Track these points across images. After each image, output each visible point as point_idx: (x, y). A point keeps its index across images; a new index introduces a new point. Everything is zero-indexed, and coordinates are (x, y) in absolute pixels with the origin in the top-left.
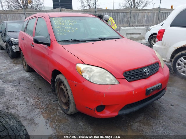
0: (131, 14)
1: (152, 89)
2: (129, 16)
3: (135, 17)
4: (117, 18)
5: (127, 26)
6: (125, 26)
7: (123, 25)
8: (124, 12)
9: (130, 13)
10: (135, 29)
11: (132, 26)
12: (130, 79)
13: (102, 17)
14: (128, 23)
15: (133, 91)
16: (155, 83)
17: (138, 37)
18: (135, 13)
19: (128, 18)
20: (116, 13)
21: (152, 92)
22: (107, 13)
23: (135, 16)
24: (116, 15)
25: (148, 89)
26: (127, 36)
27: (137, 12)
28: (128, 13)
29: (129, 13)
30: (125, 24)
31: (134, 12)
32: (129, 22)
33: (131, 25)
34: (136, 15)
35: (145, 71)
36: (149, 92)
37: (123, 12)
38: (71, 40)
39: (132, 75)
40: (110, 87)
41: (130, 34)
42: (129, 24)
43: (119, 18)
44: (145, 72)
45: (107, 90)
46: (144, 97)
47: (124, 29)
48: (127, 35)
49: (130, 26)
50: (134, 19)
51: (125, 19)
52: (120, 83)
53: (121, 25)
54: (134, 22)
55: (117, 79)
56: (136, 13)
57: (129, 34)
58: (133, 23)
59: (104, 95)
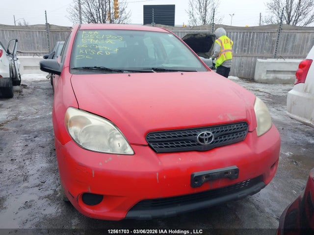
0: (280, 36)
1: (207, 176)
2: (275, 39)
3: (287, 40)
4: (251, 43)
5: (270, 58)
6: (266, 58)
7: (262, 55)
8: (266, 31)
9: (278, 33)
10: (286, 62)
11: (281, 57)
12: (162, 147)
13: (213, 37)
14: (272, 52)
15: (156, 172)
16: (221, 164)
17: (289, 78)
18: (287, 34)
19: (272, 43)
20: (250, 33)
21: (206, 182)
22: (234, 32)
23: (287, 38)
24: (250, 36)
25: (196, 174)
26: (268, 75)
27: (292, 31)
28: (275, 32)
29: (276, 34)
30: (265, 54)
31: (286, 31)
32: (275, 50)
33: (278, 55)
34: (289, 37)
35: (202, 135)
36: (196, 181)
37: (264, 31)
38: (95, 67)
39: (168, 141)
40: (110, 159)
41: (274, 71)
42: (274, 54)
43: (255, 43)
44: (202, 137)
45: (100, 164)
46: (186, 190)
47: (263, 62)
48: (267, 73)
49: (275, 58)
50: (286, 44)
51: (268, 44)
52: (135, 153)
53: (259, 54)
54: (285, 50)
55: (131, 144)
56: (290, 34)
57: (272, 71)
58: (282, 51)
59: (92, 174)
